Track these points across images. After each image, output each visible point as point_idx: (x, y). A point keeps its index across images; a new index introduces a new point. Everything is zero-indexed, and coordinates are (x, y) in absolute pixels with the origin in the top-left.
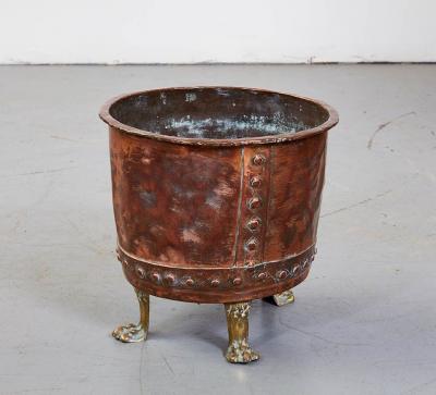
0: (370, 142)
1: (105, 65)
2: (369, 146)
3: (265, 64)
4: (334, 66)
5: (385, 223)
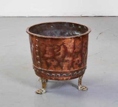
0: (97, 38)
1: (26, 17)
2: (97, 39)
3: (69, 17)
4: (88, 17)
5: (101, 60)
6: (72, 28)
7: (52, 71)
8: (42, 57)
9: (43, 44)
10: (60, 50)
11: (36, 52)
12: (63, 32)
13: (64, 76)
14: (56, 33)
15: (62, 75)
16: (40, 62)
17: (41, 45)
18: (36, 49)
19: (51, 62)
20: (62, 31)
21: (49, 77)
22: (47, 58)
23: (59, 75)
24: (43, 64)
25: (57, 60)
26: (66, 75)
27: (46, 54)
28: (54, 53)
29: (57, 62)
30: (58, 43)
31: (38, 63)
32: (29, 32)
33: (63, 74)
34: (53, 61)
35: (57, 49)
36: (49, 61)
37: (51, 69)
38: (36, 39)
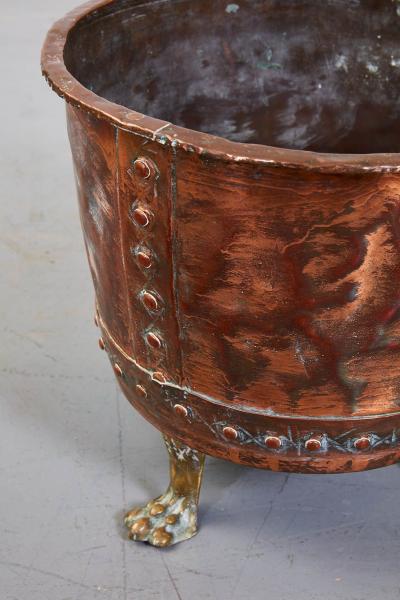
6: (386, 20)
7: (269, 412)
8: (188, 308)
9: (200, 204)
10: (354, 263)
11: (130, 257)
12: (310, 48)
13: (359, 447)
14: (259, 53)
15: (342, 442)
16: (166, 336)
17: (183, 216)
18: (131, 238)
19: (266, 352)
20: (304, 39)
21: (234, 448)
22: (233, 324)
23: (323, 442)
24: (195, 357)
25: (321, 342)
26: (373, 439)
27: (229, 286)
28: (298, 286)
29: (312, 354)
30: (349, 211)
31: (151, 339)
32: (71, 84)
33: (353, 436)
34: (283, 345)
35: (333, 260)
36: (245, 343)
37: (262, 399)
38: (142, 161)
